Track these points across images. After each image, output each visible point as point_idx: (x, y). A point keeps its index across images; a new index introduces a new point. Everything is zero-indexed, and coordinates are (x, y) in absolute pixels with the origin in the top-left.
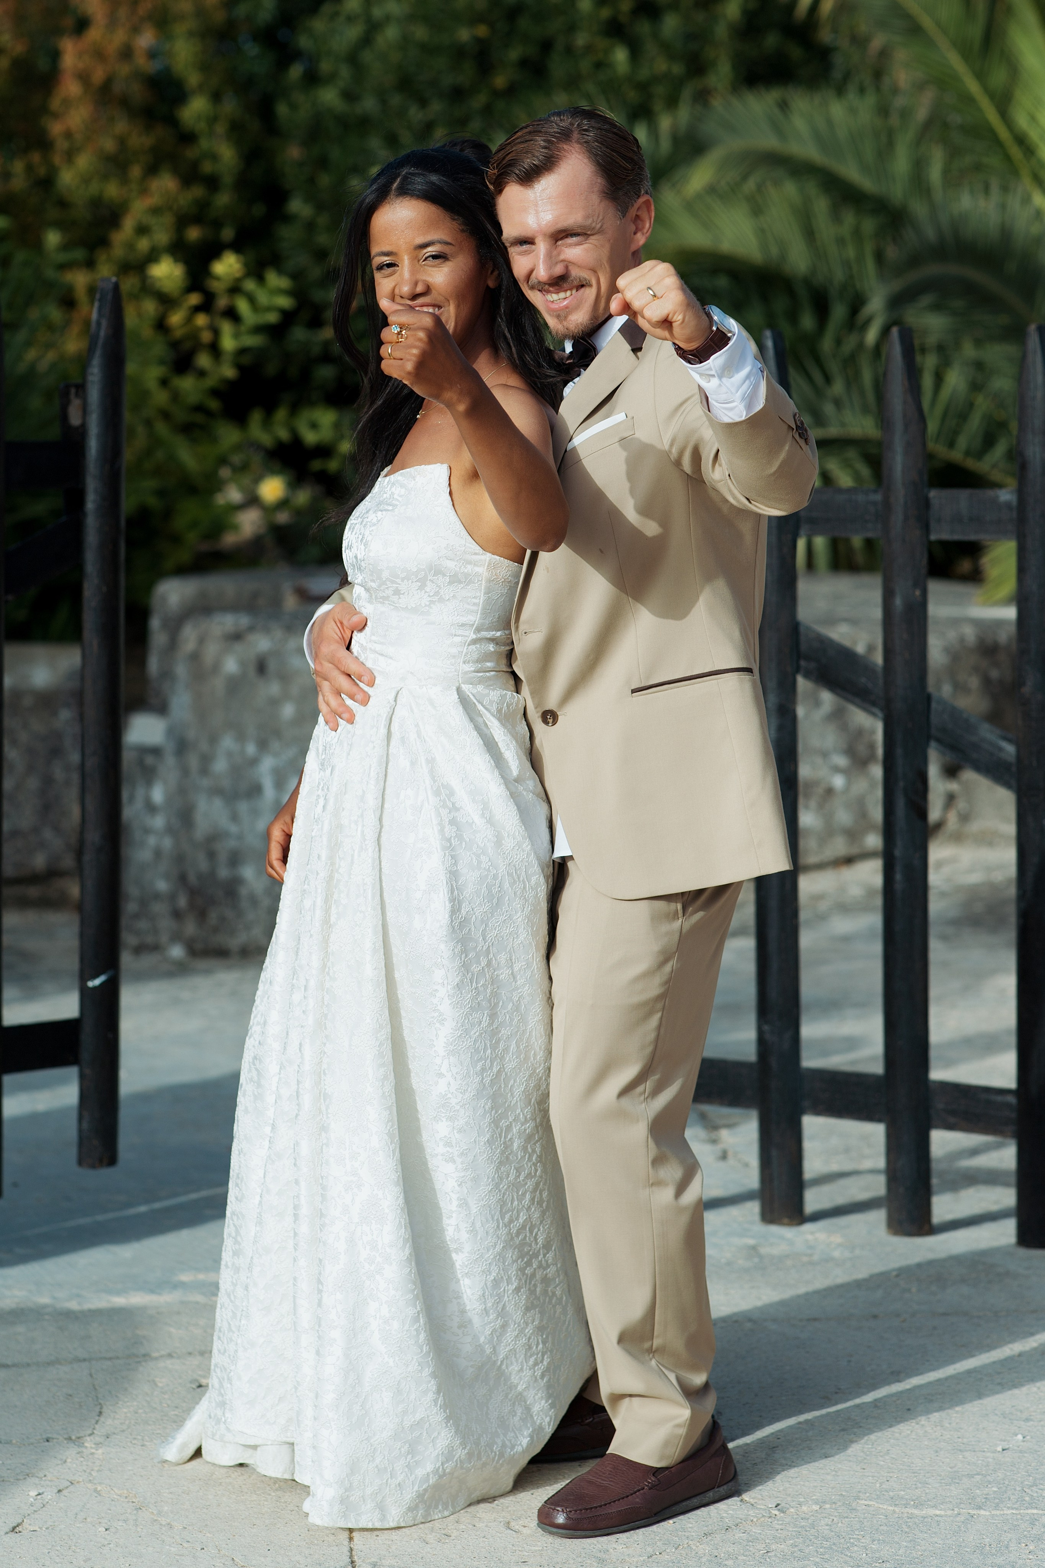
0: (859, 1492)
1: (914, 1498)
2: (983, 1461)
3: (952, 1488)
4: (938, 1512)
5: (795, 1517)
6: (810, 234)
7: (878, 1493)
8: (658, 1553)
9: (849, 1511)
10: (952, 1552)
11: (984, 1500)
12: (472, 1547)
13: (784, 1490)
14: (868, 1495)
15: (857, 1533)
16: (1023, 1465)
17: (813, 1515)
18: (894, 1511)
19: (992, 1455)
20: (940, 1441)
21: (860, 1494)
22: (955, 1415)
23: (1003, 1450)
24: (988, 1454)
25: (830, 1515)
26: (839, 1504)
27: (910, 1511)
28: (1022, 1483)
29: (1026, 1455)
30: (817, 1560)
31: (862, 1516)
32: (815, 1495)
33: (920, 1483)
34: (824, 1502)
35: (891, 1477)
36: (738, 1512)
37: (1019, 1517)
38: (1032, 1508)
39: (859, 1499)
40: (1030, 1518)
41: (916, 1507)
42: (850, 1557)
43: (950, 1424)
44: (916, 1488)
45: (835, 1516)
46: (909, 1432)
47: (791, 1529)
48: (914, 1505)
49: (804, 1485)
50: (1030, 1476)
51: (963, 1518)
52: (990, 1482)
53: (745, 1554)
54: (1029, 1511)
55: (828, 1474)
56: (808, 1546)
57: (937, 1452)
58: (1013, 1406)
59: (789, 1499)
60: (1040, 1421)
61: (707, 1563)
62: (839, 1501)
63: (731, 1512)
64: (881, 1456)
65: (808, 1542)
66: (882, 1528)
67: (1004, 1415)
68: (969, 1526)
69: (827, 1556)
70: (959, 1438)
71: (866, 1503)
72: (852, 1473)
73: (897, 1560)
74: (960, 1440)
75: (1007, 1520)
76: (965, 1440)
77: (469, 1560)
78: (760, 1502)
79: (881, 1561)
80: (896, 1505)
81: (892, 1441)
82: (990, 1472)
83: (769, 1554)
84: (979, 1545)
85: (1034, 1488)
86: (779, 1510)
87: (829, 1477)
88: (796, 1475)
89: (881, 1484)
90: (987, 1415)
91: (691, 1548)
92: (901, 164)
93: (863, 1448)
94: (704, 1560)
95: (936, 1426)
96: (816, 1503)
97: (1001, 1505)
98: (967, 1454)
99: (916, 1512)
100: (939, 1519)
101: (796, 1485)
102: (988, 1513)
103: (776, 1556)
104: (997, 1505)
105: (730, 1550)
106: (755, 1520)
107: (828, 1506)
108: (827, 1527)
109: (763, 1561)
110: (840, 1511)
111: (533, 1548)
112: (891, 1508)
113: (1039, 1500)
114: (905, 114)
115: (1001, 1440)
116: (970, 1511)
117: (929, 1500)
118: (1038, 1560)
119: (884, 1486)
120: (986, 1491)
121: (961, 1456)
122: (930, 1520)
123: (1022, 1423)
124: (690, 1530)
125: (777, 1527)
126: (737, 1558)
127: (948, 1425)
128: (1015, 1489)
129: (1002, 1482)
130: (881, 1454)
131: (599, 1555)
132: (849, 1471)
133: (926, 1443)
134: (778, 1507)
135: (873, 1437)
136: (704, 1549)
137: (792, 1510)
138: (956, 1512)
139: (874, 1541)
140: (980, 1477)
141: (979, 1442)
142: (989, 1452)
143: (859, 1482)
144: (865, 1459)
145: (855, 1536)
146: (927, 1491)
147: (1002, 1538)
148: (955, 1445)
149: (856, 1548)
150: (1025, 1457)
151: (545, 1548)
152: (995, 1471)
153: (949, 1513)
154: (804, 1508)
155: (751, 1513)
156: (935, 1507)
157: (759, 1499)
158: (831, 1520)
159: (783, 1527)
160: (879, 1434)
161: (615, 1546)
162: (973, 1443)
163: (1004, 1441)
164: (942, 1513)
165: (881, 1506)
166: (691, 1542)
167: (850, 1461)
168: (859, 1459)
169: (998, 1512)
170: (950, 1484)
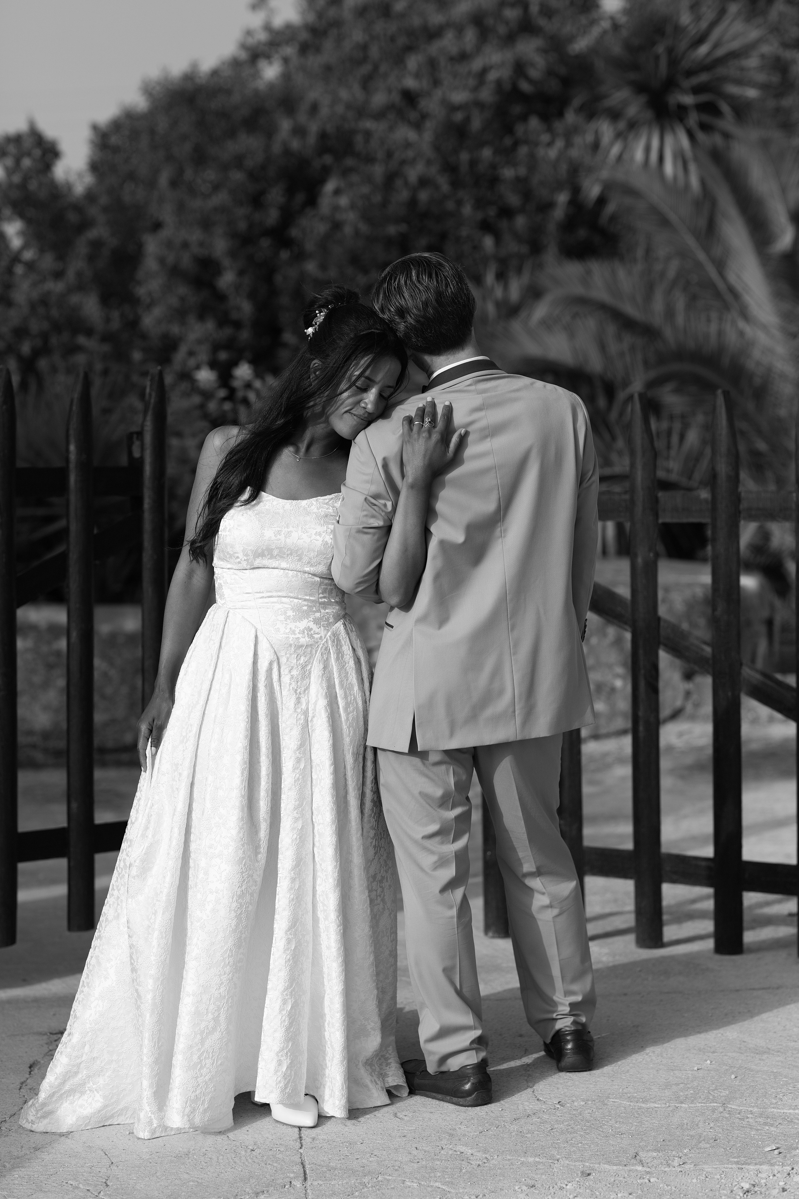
0: (609, 1094)
1: (642, 1097)
2: (685, 1076)
3: (666, 1091)
4: (656, 1105)
5: (570, 1109)
6: (603, 347)
7: (621, 1095)
8: (486, 1130)
9: (602, 1105)
10: (664, 1128)
11: (684, 1098)
12: (373, 1128)
13: (564, 1093)
14: (614, 1096)
15: (607, 1118)
16: (709, 1078)
17: (580, 1108)
18: (630, 1105)
19: (691, 1072)
20: (660, 1065)
21: (610, 1095)
22: (670, 1050)
23: (698, 1069)
24: (689, 1072)
25: (591, 1107)
26: (597, 1101)
27: (640, 1105)
28: (708, 1088)
29: (711, 1072)
30: (582, 1133)
31: (611, 1108)
32: (582, 1096)
33: (647, 1089)
34: (588, 1100)
35: (629, 1086)
36: (535, 1106)
37: (705, 1108)
38: (714, 1103)
39: (609, 1098)
40: (712, 1108)
41: (643, 1102)
42: (602, 1131)
43: (667, 1055)
44: (644, 1092)
45: (594, 1108)
46: (641, 1060)
47: (567, 1116)
48: (642, 1101)
49: (576, 1091)
50: (713, 1084)
51: (671, 1109)
52: (689, 1088)
53: (538, 1130)
54: (712, 1104)
55: (591, 1084)
56: (577, 1125)
57: (658, 1071)
58: (705, 1045)
59: (567, 1098)
60: (722, 1053)
61: (515, 1136)
62: (597, 1099)
63: (531, 1106)
64: (624, 1074)
65: (577, 1123)
66: (622, 1114)
67: (700, 1050)
68: (675, 1113)
69: (588, 1131)
70: (671, 1063)
71: (613, 1100)
72: (606, 1083)
73: (630, 1133)
74: (672, 1064)
75: (698, 1109)
76: (675, 1064)
77: (371, 1135)
78: (549, 1100)
79: (620, 1134)
80: (631, 1102)
81: (631, 1065)
82: (689, 1082)
83: (553, 1130)
84: (680, 1124)
85: (716, 1091)
86: (560, 1105)
87: (592, 1086)
88: (572, 1085)
89: (623, 1090)
90: (690, 1049)
91: (506, 1127)
92: (658, 305)
93: (613, 1069)
94: (513, 1134)
95: (658, 1056)
96: (583, 1101)
97: (695, 1101)
98: (676, 1072)
99: (643, 1105)
100: (657, 1109)
101: (571, 1090)
102: (687, 1106)
103: (557, 1131)
104: (693, 1101)
105: (530, 1128)
106: (545, 1111)
107: (590, 1102)
108: (589, 1115)
109: (549, 1134)
110: (597, 1105)
111: (410, 1128)
112: (628, 1103)
113: (718, 1098)
114: (663, 274)
115: (697, 1064)
116: (676, 1105)
117: (651, 1099)
118: (716, 1132)
119: (624, 1091)
120: (686, 1093)
121: (672, 1073)
122: (651, 1110)
123: (711, 1054)
124: (505, 1117)
125: (559, 1115)
126: (533, 1133)
127: (666, 1056)
128: (704, 1092)
129: (696, 1088)
130: (624, 1072)
131: (450, 1131)
132: (604, 1082)
133: (651, 1066)
134: (560, 1103)
135: (619, 1063)
136: (514, 1127)
137: (568, 1105)
138: (667, 1105)
139: (617, 1122)
140: (683, 1085)
141: (684, 1065)
142: (689, 1070)
143: (609, 1089)
144: (614, 1075)
145: (605, 1120)
146: (651, 1093)
147: (694, 1120)
148: (669, 1067)
149: (606, 1127)
150: (711, 1073)
151: (417, 1128)
152: (692, 1081)
153: (663, 1106)
154: (576, 1104)
155: (543, 1107)
156: (655, 1102)
157: (548, 1099)
158: (591, 1110)
159: (562, 1115)
160: (623, 1061)
161: (460, 1127)
162: (680, 1066)
163: (699, 1064)
164: (659, 1106)
165: (622, 1102)
166: (506, 1124)
167: (605, 1076)
168: (610, 1075)
169: (693, 1105)
170: (665, 1089)
